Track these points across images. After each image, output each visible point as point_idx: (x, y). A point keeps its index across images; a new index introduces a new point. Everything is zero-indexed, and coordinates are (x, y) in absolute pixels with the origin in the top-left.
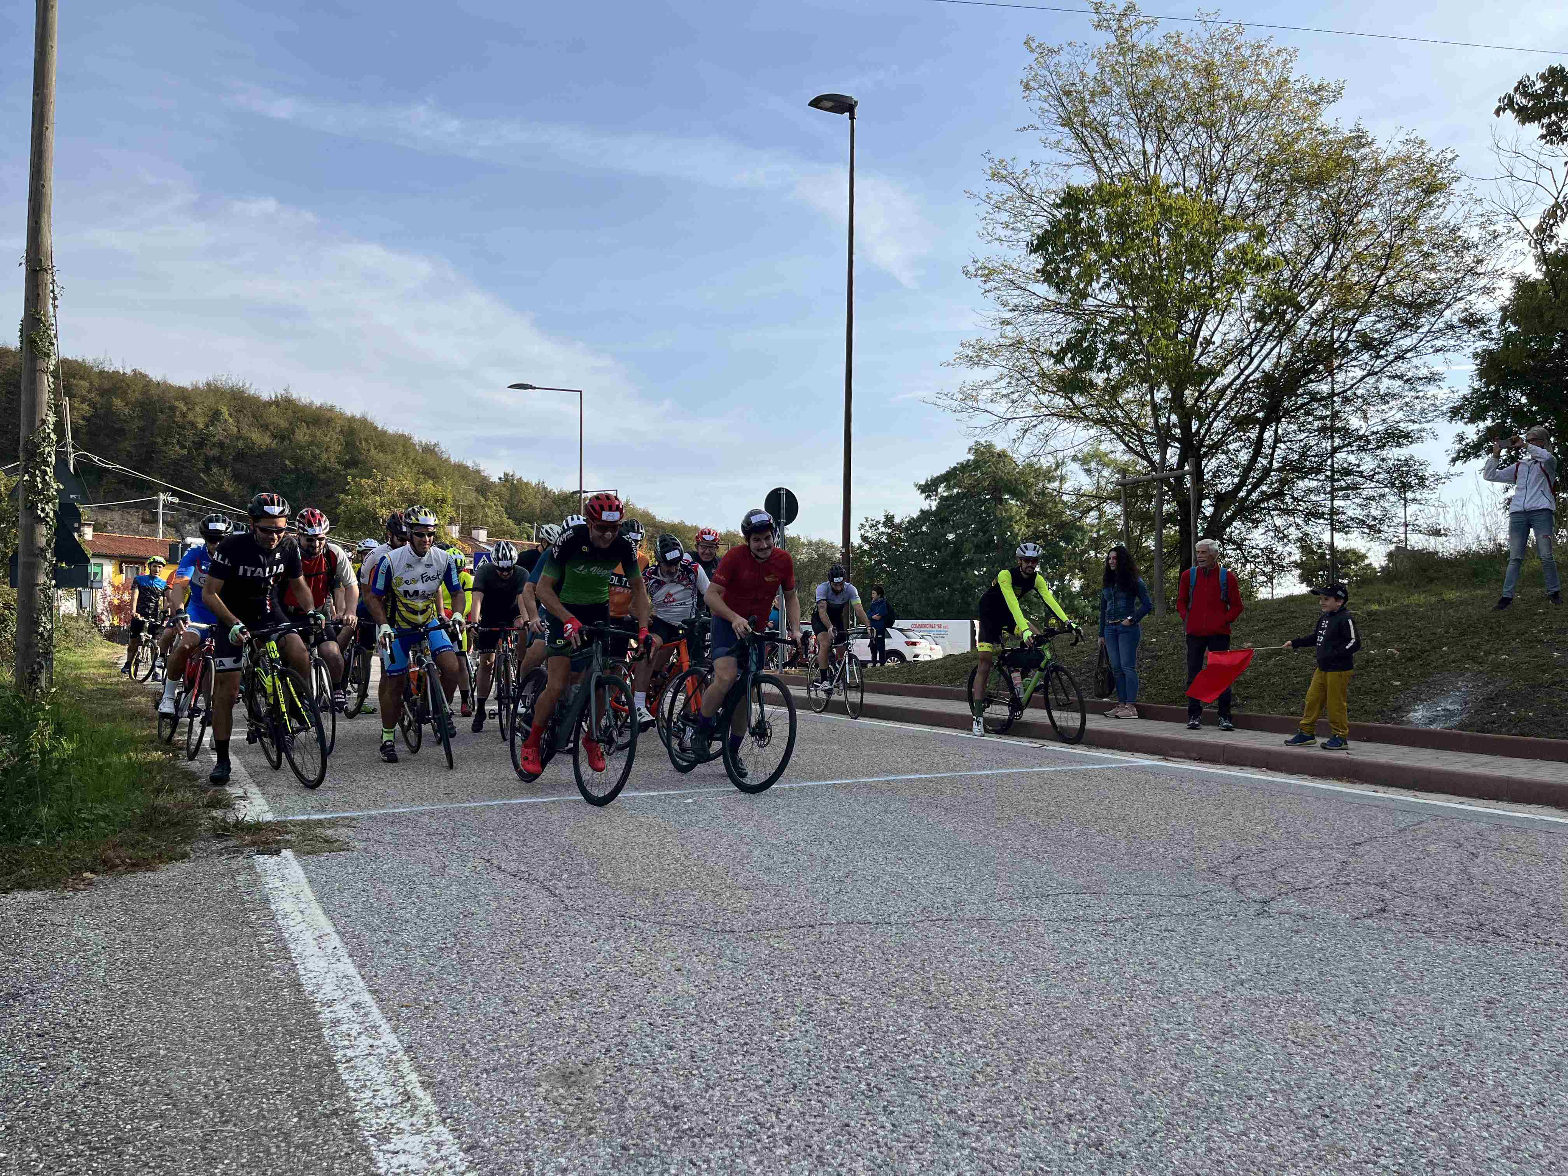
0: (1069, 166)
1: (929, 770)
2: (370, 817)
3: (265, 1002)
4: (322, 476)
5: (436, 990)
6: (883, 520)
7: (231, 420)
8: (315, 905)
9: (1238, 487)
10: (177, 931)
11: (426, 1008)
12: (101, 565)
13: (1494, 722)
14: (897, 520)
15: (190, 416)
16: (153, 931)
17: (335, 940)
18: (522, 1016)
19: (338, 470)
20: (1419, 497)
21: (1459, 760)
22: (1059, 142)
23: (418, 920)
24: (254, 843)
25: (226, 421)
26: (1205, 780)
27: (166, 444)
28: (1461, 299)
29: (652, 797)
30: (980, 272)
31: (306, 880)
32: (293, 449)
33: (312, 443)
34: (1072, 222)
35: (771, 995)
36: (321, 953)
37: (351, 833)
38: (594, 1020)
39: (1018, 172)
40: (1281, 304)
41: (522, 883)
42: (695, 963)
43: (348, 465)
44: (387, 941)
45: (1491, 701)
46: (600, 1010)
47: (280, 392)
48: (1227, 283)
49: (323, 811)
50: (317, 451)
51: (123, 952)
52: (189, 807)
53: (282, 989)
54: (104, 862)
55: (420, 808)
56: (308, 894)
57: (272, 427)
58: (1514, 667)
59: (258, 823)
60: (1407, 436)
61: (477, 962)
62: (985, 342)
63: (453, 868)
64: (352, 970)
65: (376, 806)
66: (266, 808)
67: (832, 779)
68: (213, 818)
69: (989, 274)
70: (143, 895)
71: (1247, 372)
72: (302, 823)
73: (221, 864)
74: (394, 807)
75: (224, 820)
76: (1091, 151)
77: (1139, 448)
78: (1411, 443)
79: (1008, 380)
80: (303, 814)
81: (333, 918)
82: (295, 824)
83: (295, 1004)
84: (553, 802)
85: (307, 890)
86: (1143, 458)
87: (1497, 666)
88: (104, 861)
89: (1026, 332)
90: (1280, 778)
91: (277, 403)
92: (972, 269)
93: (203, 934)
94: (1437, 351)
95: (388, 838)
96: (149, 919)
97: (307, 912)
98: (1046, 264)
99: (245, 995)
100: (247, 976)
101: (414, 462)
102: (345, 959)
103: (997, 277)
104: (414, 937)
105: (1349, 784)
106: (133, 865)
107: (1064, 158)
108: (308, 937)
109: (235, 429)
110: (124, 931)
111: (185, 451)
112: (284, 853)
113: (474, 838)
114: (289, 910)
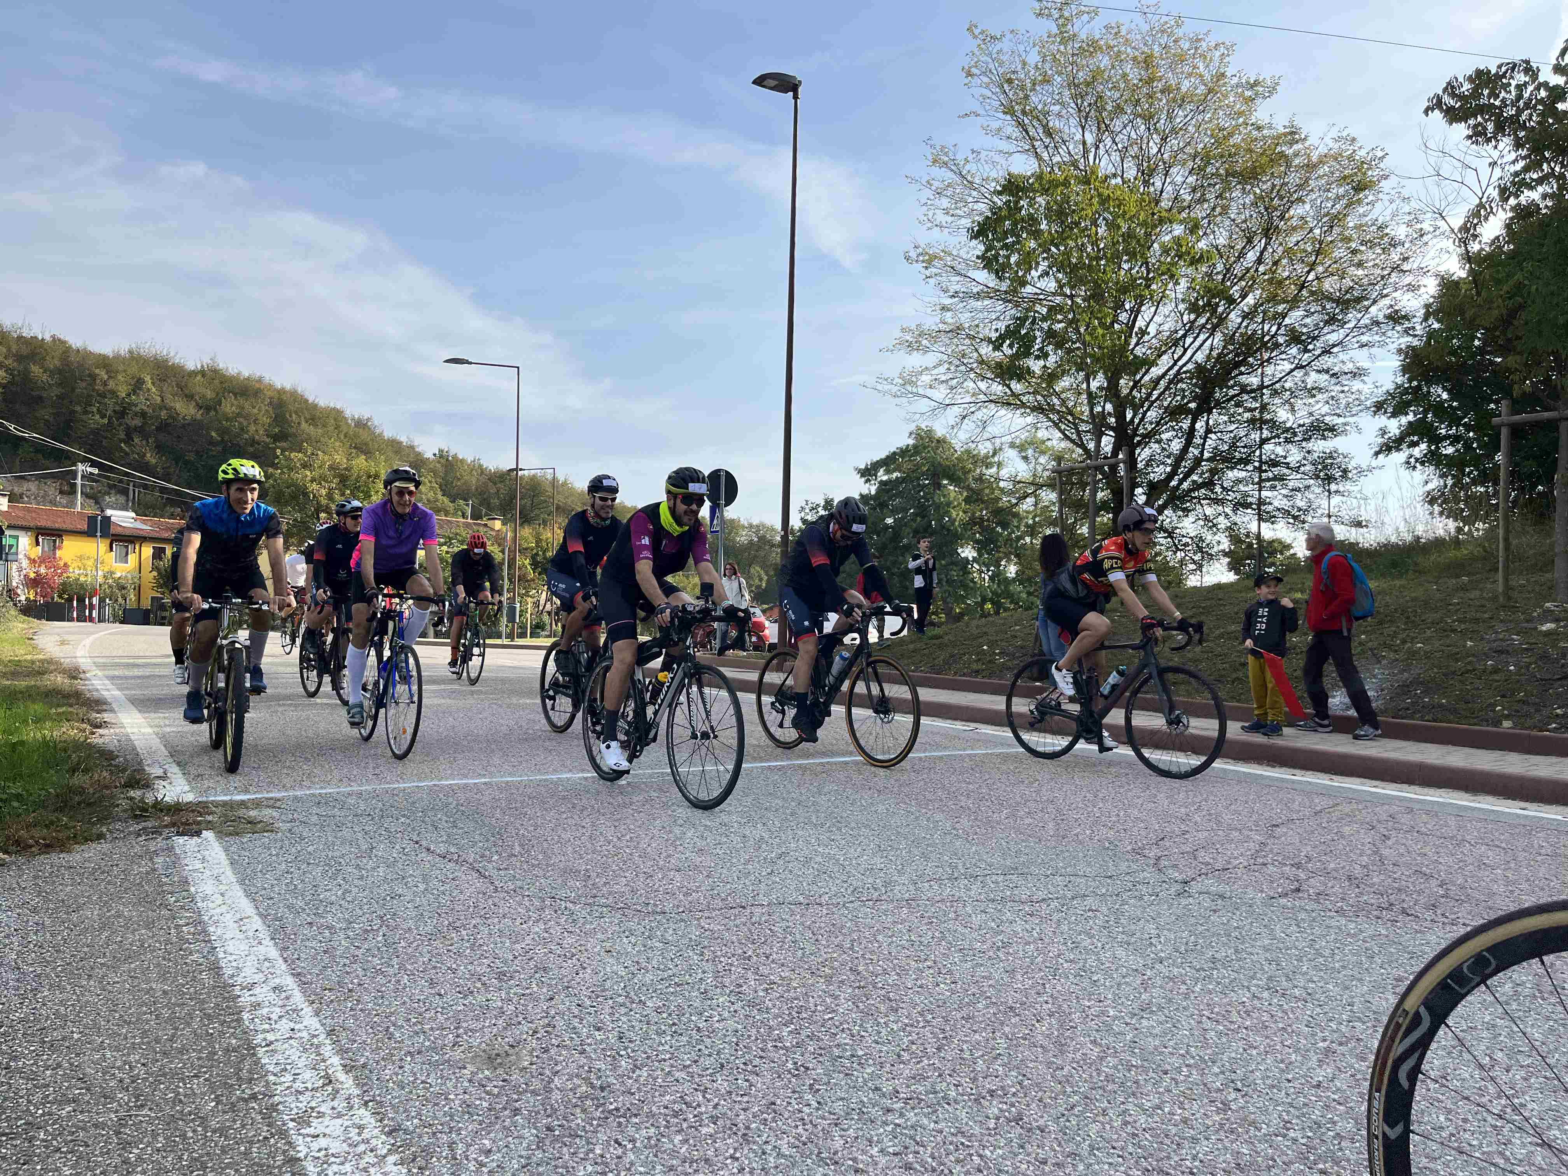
0: (1010, 154)
2: (296, 797)
3: (183, 986)
4: (252, 449)
5: (360, 972)
6: (822, 503)
7: (154, 390)
8: (236, 887)
9: (1170, 476)
10: (92, 913)
11: (350, 991)
12: (17, 538)
13: (1408, 709)
15: (111, 384)
16: (68, 913)
17: (257, 923)
18: (448, 999)
19: (267, 444)
20: (1341, 489)
22: (999, 129)
23: (343, 902)
24: (173, 825)
25: (149, 390)
26: (1133, 763)
27: (86, 412)
28: (1386, 296)
29: (586, 779)
30: (921, 258)
31: (228, 862)
32: (220, 421)
33: (239, 415)
34: (1013, 209)
35: (700, 976)
36: (242, 936)
37: (275, 814)
38: (522, 1001)
39: (960, 157)
40: (1214, 297)
41: (452, 865)
42: (625, 944)
43: (276, 438)
44: (310, 923)
45: (1405, 689)
46: (528, 991)
47: (206, 361)
48: (1163, 274)
49: (246, 791)
50: (245, 424)
51: (36, 934)
52: (107, 787)
53: (200, 973)
54: (17, 843)
55: (348, 789)
56: (229, 876)
57: (197, 398)
58: (1428, 655)
59: (178, 803)
60: (1332, 429)
61: (403, 944)
62: (926, 327)
63: (381, 850)
64: (274, 953)
65: (302, 787)
66: (187, 788)
68: (131, 799)
69: (930, 260)
70: (57, 877)
71: (1180, 363)
72: (225, 804)
73: (138, 846)
74: (321, 788)
75: (142, 800)
76: (1032, 139)
77: (1074, 437)
78: (1336, 436)
79: (946, 366)
80: (226, 795)
81: (255, 900)
82: (217, 804)
83: (214, 987)
84: (485, 783)
85: (229, 872)
86: (1078, 446)
87: (1413, 654)
88: (17, 841)
89: (965, 318)
91: (203, 373)
92: (913, 255)
93: (119, 916)
94: (1362, 346)
95: (314, 819)
96: (63, 901)
97: (228, 894)
98: (987, 251)
99: (163, 976)
100: (164, 959)
101: (345, 436)
102: (267, 942)
103: (936, 263)
104: (339, 919)
105: (1269, 768)
106: (47, 846)
107: (1005, 146)
108: (229, 919)
109: (159, 399)
110: (37, 913)
111: (106, 421)
112: (205, 834)
113: (403, 820)
114: (209, 892)
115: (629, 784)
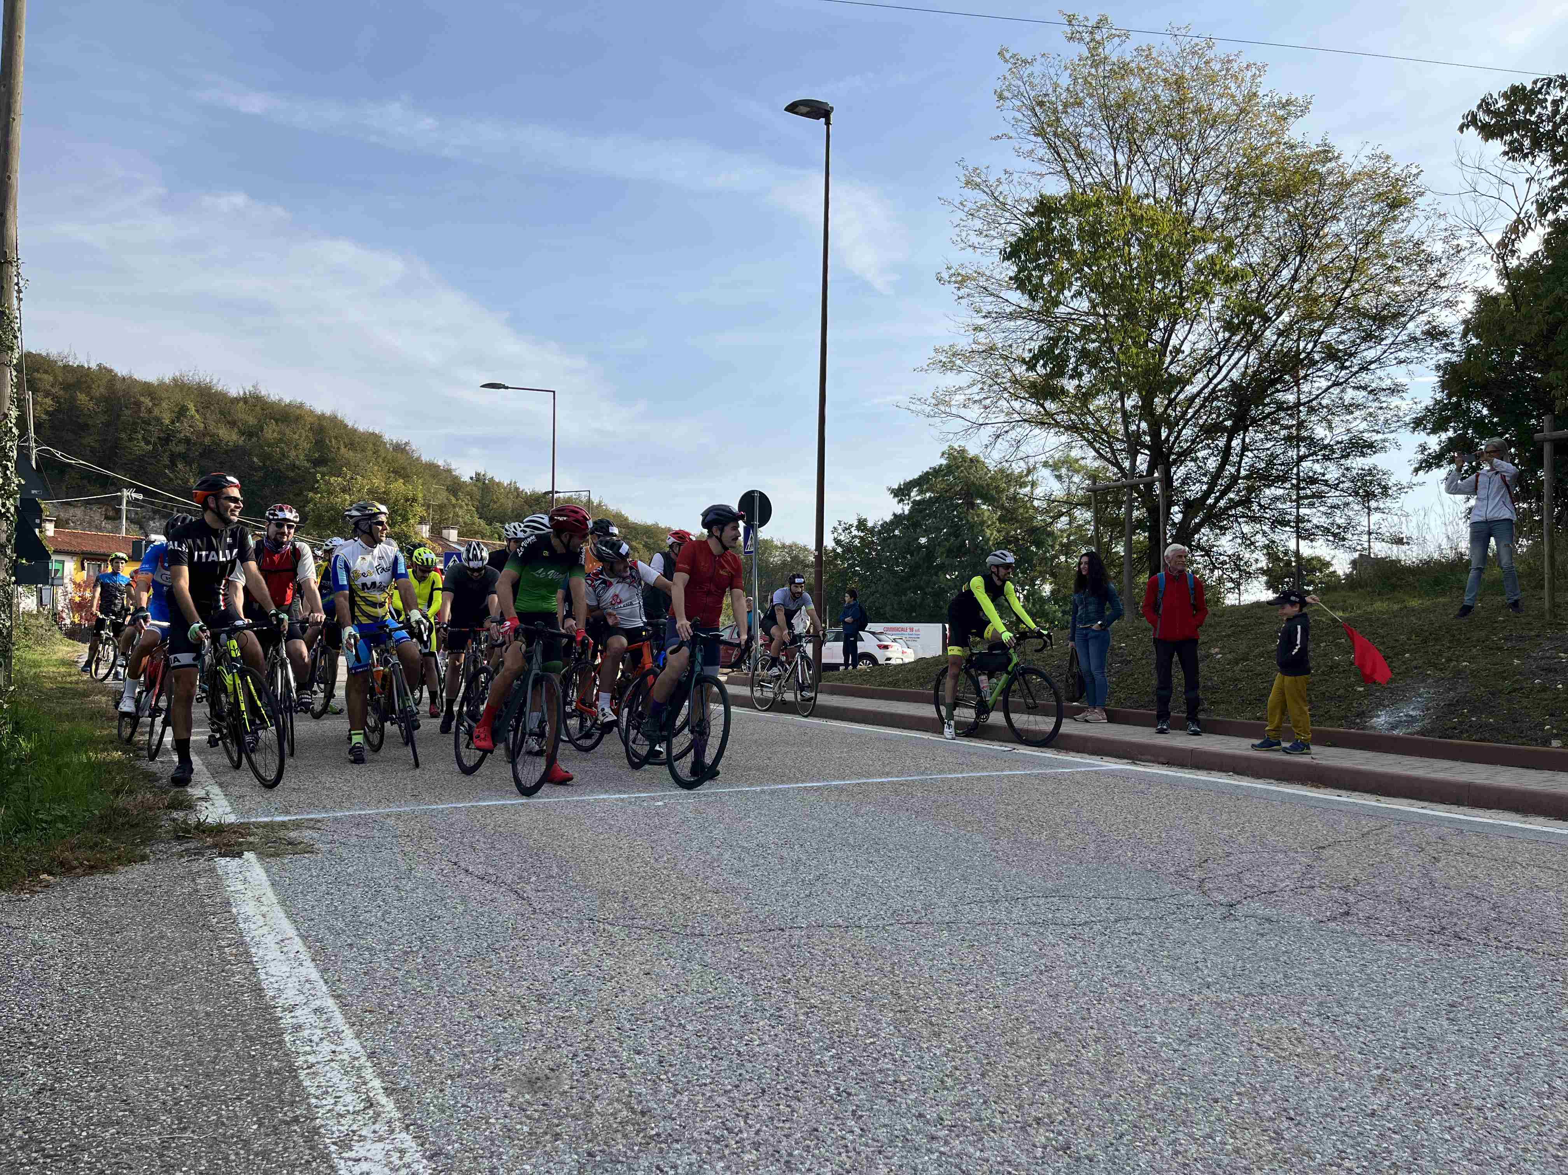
0: (1042, 175)
1: (901, 773)
2: (336, 819)
3: (226, 1007)
4: (292, 474)
5: (400, 994)
6: (855, 523)
7: (197, 416)
8: (277, 908)
9: (1207, 494)
10: (136, 934)
11: (391, 1013)
12: (63, 562)
13: (1455, 728)
14: (870, 524)
15: (156, 412)
16: (112, 934)
17: (298, 944)
18: (488, 1021)
19: (306, 468)
20: (1382, 506)
21: (1422, 765)
22: (1032, 152)
23: (382, 924)
24: (215, 846)
25: (192, 417)
26: (1173, 784)
27: (131, 439)
28: (1424, 312)
29: (622, 800)
30: (953, 279)
31: (269, 883)
32: (261, 447)
33: (281, 440)
34: (1045, 230)
35: (740, 999)
36: (283, 958)
37: (315, 835)
38: (562, 1024)
39: (992, 180)
40: (1249, 314)
41: (490, 886)
42: (663, 967)
43: (317, 462)
44: (351, 945)
45: (1452, 707)
46: (567, 1014)
47: (249, 388)
48: (1197, 293)
49: (288, 813)
50: (286, 449)
51: (80, 955)
52: (150, 809)
53: (243, 994)
54: (62, 864)
55: (388, 810)
56: (270, 896)
57: (239, 424)
58: (1475, 674)
59: (220, 824)
60: (1371, 446)
61: (442, 965)
62: (959, 347)
63: (420, 871)
64: (315, 975)
65: (342, 808)
66: (229, 809)
67: (803, 781)
68: (174, 820)
69: (962, 281)
70: (101, 897)
71: (1215, 381)
72: (266, 825)
73: (181, 866)
74: (361, 809)
75: (185, 822)
76: (1064, 161)
77: (1109, 455)
78: (1375, 452)
79: (980, 386)
80: (266, 816)
81: (295, 922)
82: (258, 825)
83: (256, 1008)
84: (522, 804)
85: (270, 893)
86: (1113, 464)
87: (1458, 673)
88: (61, 862)
89: (998, 339)
90: (1245, 782)
91: (245, 400)
92: (945, 276)
93: (162, 937)
94: (1400, 362)
95: (354, 840)
96: (107, 922)
97: (268, 917)
98: (1019, 272)
99: (205, 999)
100: (207, 980)
101: (384, 461)
102: (308, 963)
103: (970, 284)
104: (379, 940)
105: (1314, 789)
106: (91, 867)
107: (1037, 167)
108: (270, 940)
109: (202, 425)
110: (81, 934)
111: (150, 447)
112: (248, 855)
113: (441, 841)
114: (251, 914)
115: (665, 805)
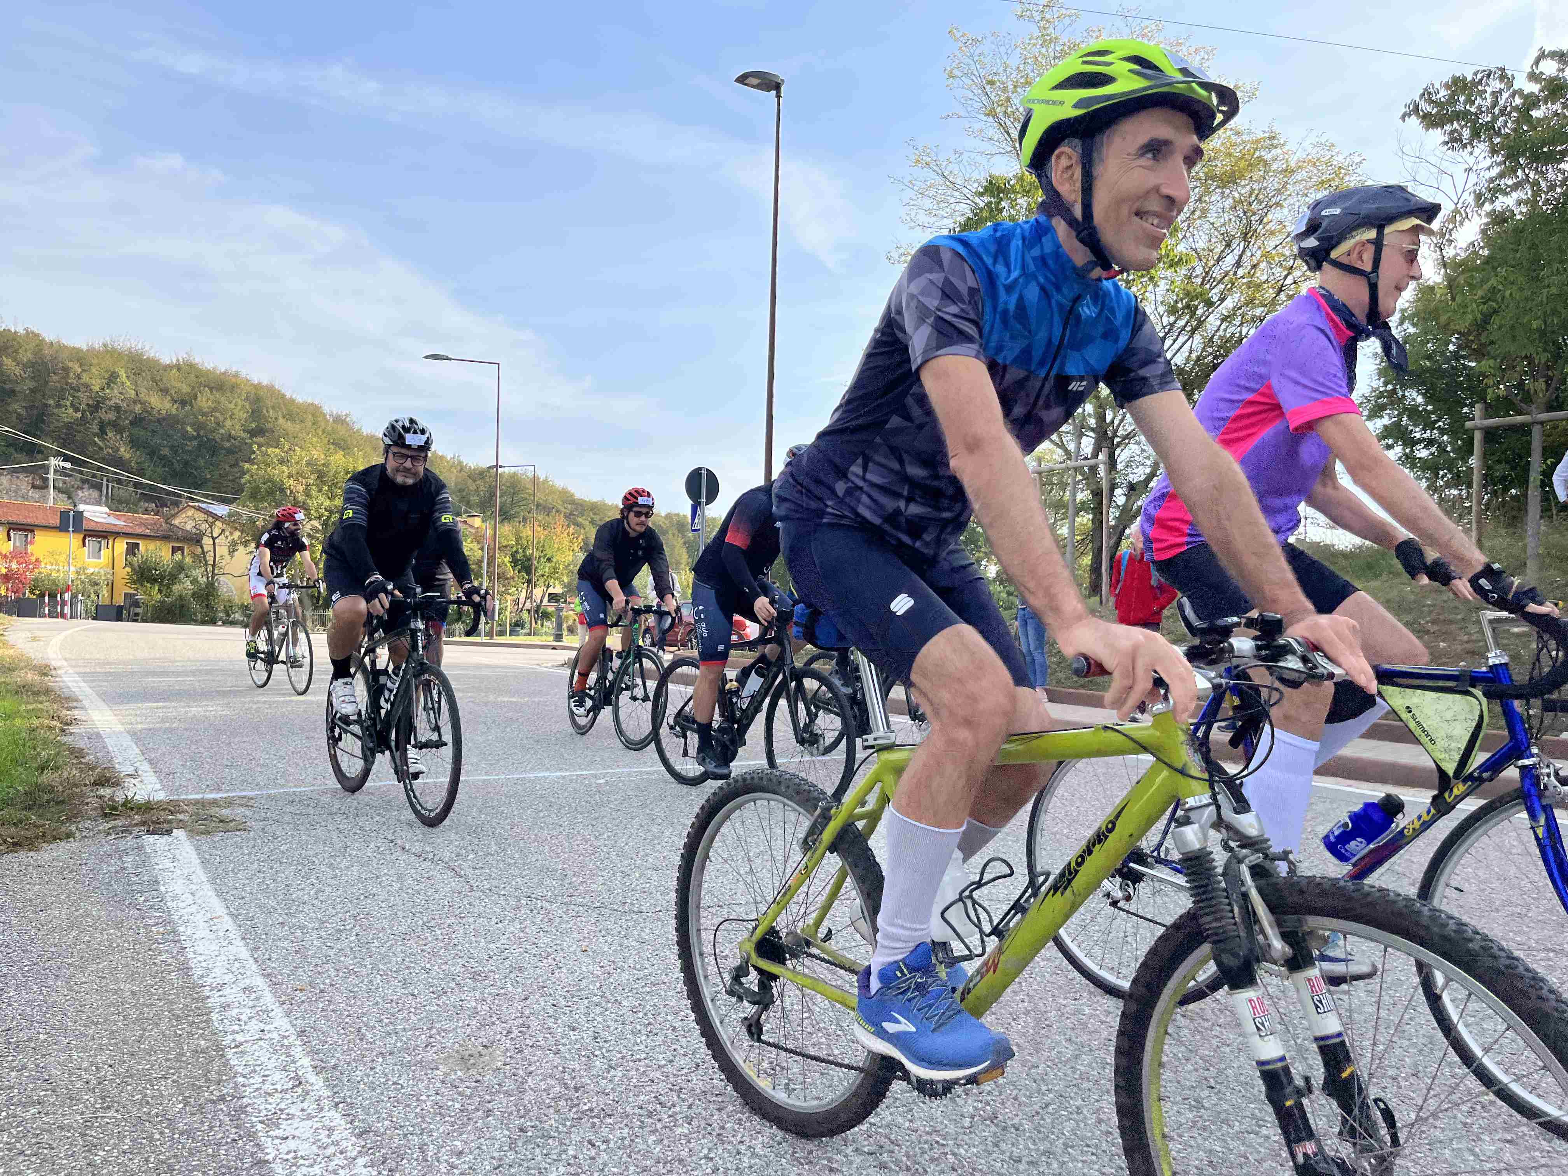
0: (992, 155)
2: (269, 796)
3: (152, 986)
4: (227, 445)
5: (332, 973)
7: (128, 384)
8: (207, 886)
10: (59, 913)
11: (322, 991)
15: (85, 378)
16: (36, 913)
17: (228, 923)
18: (422, 999)
19: (243, 439)
22: (981, 130)
23: (315, 902)
24: (144, 823)
25: (123, 384)
27: (59, 406)
29: (564, 777)
31: (199, 861)
32: (195, 415)
33: (215, 409)
34: (994, 210)
36: (212, 936)
37: (247, 813)
38: (496, 1002)
39: (942, 159)
40: (1193, 299)
41: (427, 864)
42: (600, 944)
43: (253, 433)
44: (282, 923)
46: (502, 991)
47: (182, 356)
49: (219, 790)
50: (221, 418)
52: (76, 785)
53: (169, 973)
55: (323, 787)
56: (200, 875)
57: (173, 392)
59: (149, 802)
61: (376, 944)
63: (355, 849)
64: (244, 953)
65: (275, 785)
66: (158, 786)
68: (101, 797)
70: (25, 875)
72: (197, 802)
73: (107, 844)
74: (295, 786)
75: (111, 799)
80: (197, 793)
81: (226, 900)
82: (189, 803)
83: (183, 988)
85: (200, 871)
91: (178, 367)
92: (895, 255)
93: (87, 916)
95: (287, 818)
96: (31, 900)
97: (197, 896)
99: (131, 979)
100: (133, 959)
101: (324, 432)
102: (239, 942)
104: (311, 919)
106: (15, 844)
107: (987, 147)
108: (199, 919)
109: (133, 392)
111: (79, 415)
112: (176, 833)
113: (378, 818)
114: (179, 891)
115: (607, 783)
